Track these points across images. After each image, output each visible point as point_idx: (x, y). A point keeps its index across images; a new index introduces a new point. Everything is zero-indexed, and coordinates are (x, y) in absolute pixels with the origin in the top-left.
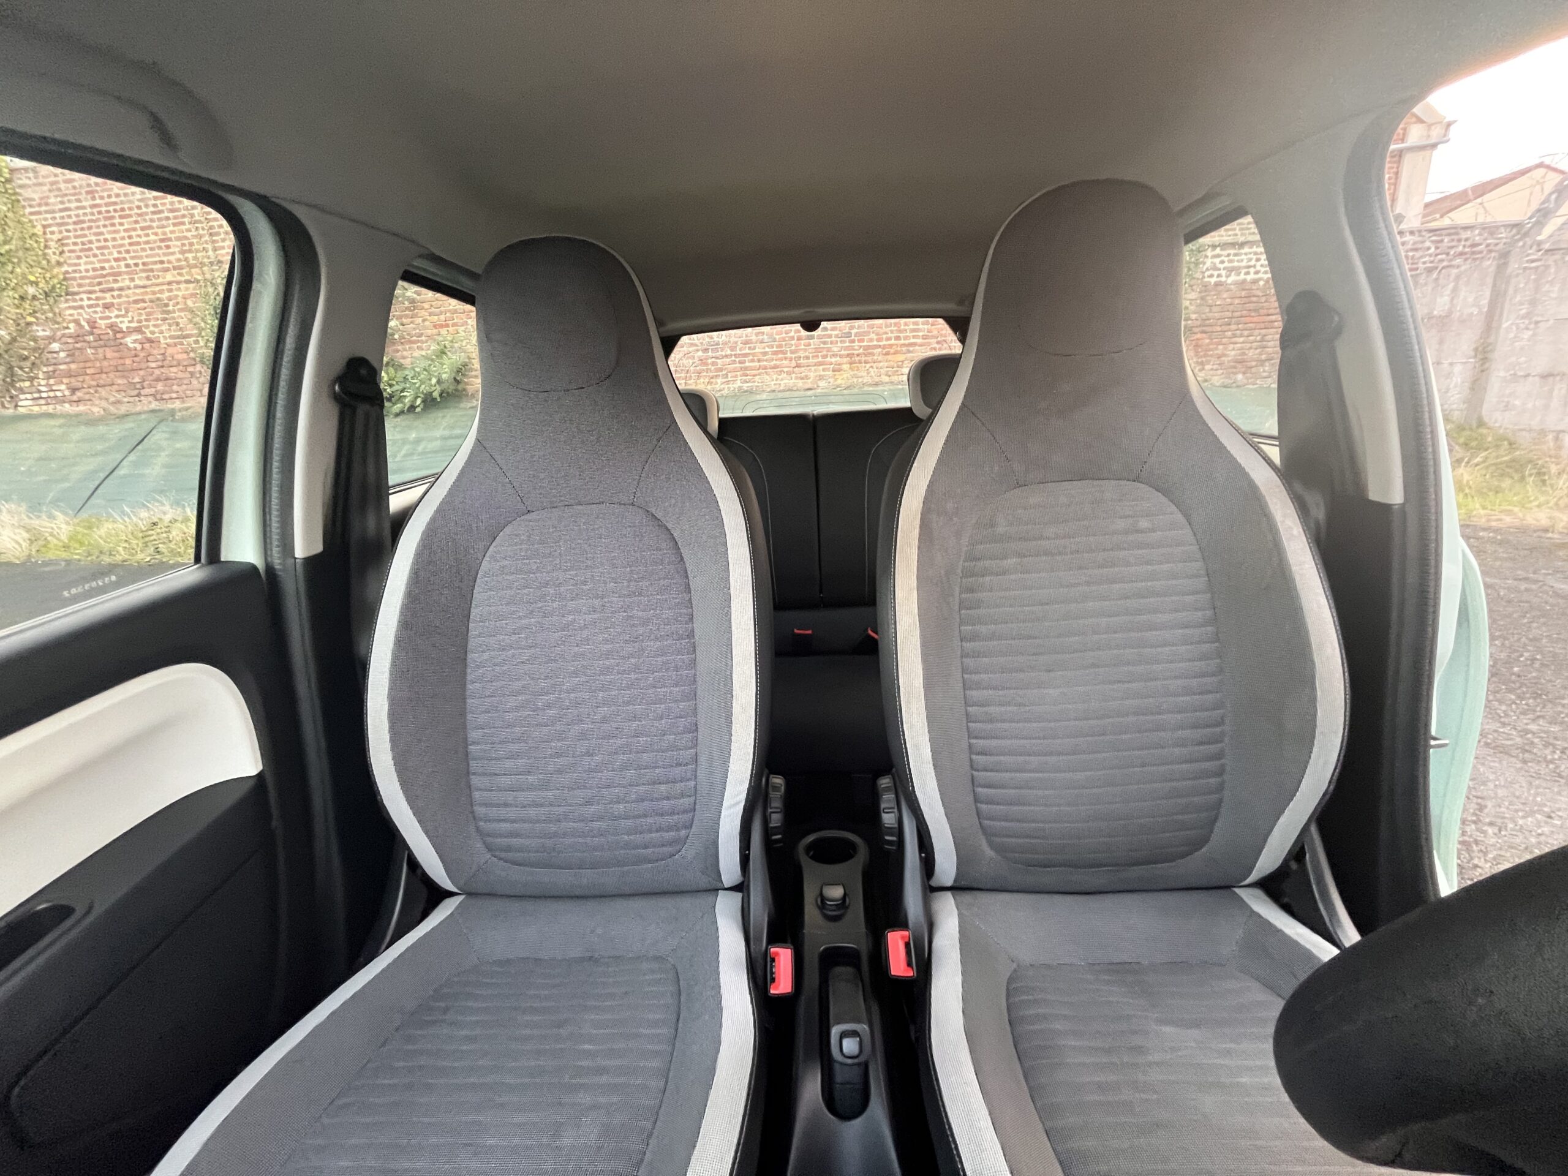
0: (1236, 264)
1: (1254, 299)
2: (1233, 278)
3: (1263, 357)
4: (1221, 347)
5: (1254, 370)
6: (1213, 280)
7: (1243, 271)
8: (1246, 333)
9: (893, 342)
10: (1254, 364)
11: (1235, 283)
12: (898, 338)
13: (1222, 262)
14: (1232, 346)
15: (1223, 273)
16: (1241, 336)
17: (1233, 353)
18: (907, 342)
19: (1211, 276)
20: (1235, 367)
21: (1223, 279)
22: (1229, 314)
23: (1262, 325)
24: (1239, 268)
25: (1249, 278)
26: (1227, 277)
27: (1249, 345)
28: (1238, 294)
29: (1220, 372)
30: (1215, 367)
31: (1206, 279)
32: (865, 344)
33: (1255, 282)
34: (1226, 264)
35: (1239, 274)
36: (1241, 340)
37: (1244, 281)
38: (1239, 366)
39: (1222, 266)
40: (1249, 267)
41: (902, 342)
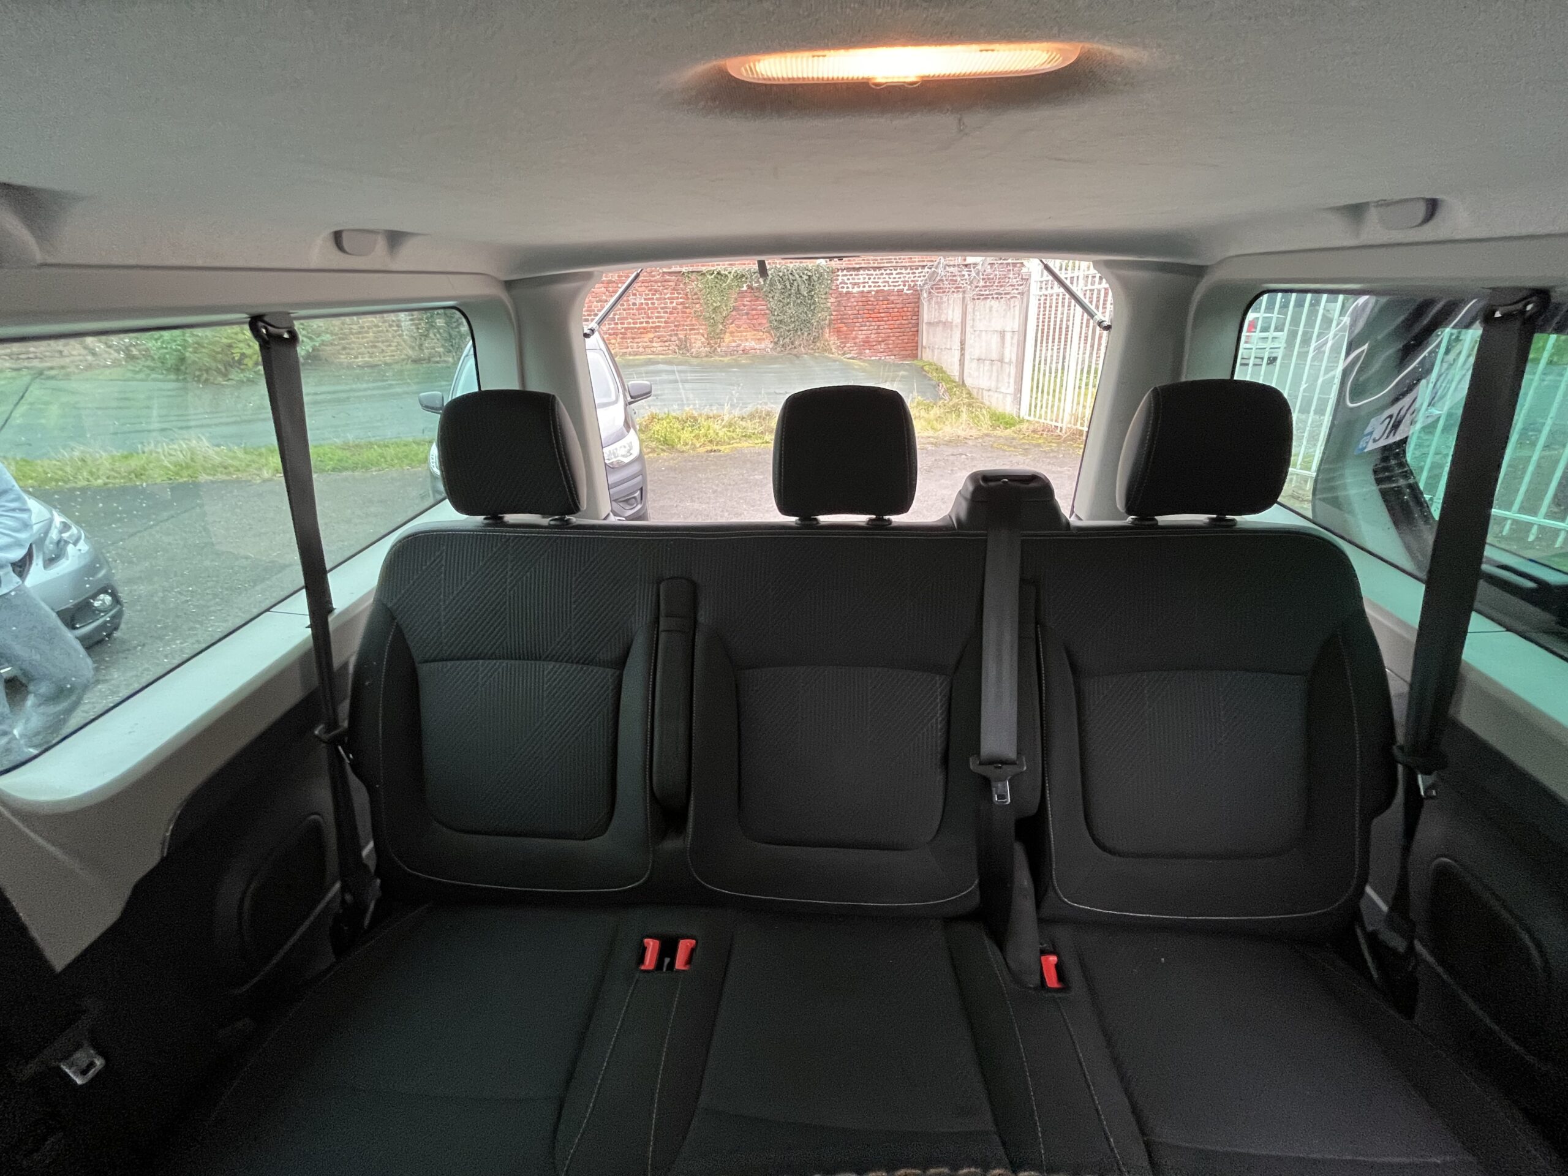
0: (856, 281)
1: (870, 303)
2: (856, 290)
3: (880, 339)
4: (854, 333)
5: (875, 347)
6: (845, 290)
7: (862, 285)
8: (868, 324)
9: (644, 325)
10: (874, 343)
11: (858, 293)
12: (647, 322)
13: (848, 279)
14: (860, 333)
15: (850, 286)
16: (865, 326)
17: (861, 337)
18: (654, 325)
19: (843, 287)
20: (864, 346)
21: (850, 290)
22: (856, 312)
23: (876, 319)
24: (859, 283)
25: (866, 289)
26: (853, 288)
27: (870, 332)
28: (860, 299)
29: (855, 348)
30: (852, 345)
31: (840, 290)
32: (626, 326)
33: (869, 292)
34: (851, 281)
35: (859, 287)
36: (865, 328)
37: (863, 292)
38: (867, 344)
39: (848, 282)
40: (864, 283)
41: (651, 325)
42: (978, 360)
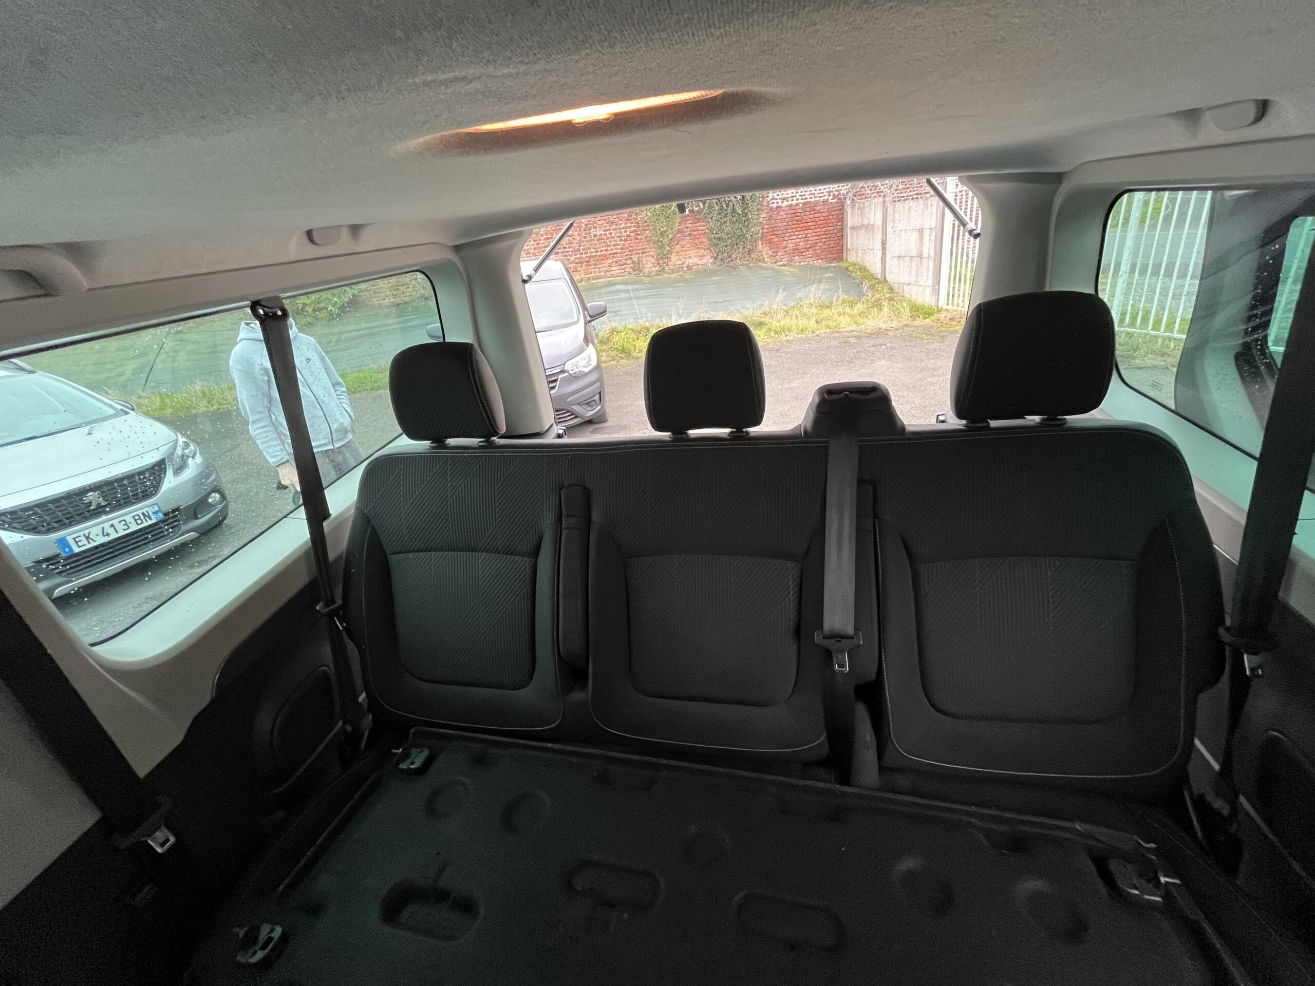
0: (786, 196)
1: (798, 214)
2: (785, 204)
3: (808, 246)
4: (784, 242)
5: (803, 254)
6: (775, 205)
7: (790, 199)
8: (797, 233)
9: (604, 252)
10: (803, 250)
11: (787, 206)
12: (607, 250)
13: (778, 195)
14: (790, 242)
15: (780, 201)
16: (794, 235)
17: (791, 245)
18: (612, 252)
19: (773, 203)
20: (793, 253)
21: (780, 204)
22: (786, 224)
23: (805, 229)
24: (788, 198)
25: (794, 203)
26: (782, 203)
27: (799, 240)
28: (789, 212)
29: (786, 256)
30: (783, 253)
31: (771, 205)
32: (589, 255)
33: (797, 205)
34: (780, 196)
35: (788, 201)
36: (795, 237)
37: (791, 205)
38: (796, 252)
39: (778, 197)
40: (793, 197)
41: (609, 252)
42: (899, 257)
